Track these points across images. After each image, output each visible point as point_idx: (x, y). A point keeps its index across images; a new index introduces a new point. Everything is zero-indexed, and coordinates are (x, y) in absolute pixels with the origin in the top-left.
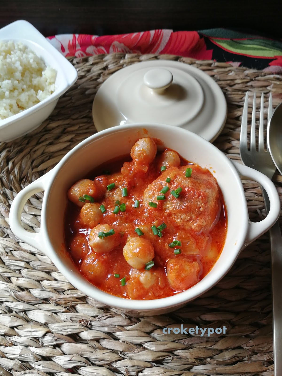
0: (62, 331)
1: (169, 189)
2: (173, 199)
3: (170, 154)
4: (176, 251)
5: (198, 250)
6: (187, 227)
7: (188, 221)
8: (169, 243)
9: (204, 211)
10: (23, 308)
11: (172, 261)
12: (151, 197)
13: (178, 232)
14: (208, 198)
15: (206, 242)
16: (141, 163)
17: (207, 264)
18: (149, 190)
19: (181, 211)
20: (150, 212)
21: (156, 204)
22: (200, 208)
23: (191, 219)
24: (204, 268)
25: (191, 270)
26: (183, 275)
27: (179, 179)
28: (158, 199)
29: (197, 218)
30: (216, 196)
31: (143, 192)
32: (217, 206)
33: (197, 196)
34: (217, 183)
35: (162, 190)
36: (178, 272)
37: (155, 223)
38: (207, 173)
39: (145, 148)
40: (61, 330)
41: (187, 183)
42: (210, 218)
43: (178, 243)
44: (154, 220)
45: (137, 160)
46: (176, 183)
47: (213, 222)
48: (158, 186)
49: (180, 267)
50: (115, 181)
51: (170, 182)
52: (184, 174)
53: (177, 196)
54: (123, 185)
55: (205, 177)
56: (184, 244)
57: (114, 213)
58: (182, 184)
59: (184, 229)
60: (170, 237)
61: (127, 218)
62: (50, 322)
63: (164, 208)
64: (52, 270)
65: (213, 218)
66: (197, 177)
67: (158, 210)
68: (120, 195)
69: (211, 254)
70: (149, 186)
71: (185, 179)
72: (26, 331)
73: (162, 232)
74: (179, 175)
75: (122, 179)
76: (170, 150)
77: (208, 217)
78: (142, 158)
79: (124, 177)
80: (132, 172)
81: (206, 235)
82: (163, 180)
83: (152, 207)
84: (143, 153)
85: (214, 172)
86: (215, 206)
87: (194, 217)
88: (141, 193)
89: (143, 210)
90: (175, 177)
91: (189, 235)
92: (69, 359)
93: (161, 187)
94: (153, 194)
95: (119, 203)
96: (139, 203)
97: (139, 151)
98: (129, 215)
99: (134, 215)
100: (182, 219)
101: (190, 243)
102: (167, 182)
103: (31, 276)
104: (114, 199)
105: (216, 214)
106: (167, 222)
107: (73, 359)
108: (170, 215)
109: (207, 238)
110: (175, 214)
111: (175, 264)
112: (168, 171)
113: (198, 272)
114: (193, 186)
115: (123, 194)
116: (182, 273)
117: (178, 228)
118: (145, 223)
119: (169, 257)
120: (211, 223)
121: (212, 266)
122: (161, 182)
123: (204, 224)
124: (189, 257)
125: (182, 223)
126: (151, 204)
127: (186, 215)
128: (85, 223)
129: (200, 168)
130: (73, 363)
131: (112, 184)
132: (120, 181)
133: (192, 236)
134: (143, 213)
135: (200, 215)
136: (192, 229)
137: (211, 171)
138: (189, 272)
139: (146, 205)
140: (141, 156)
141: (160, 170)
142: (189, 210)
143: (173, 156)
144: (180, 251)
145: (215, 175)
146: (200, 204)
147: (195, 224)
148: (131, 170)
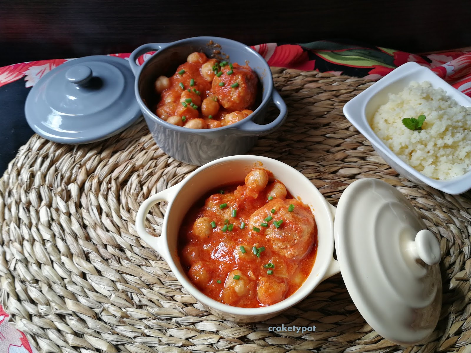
1: (272, 218)
2: (275, 228)
3: (279, 187)
4: (269, 272)
5: (287, 274)
6: (281, 254)
7: (284, 249)
8: (265, 265)
9: (298, 243)
11: (264, 278)
12: (256, 222)
13: (274, 257)
14: (303, 233)
15: (295, 269)
16: (252, 191)
17: (293, 287)
18: (255, 216)
19: (279, 240)
20: (253, 235)
21: (259, 229)
22: (295, 239)
23: (286, 248)
24: (289, 290)
25: (278, 288)
26: (271, 291)
27: (282, 212)
28: (262, 226)
29: (291, 248)
30: (311, 231)
31: (250, 215)
32: (311, 240)
33: (294, 229)
34: (314, 221)
35: (266, 218)
36: (267, 288)
37: (256, 245)
38: (307, 209)
39: (259, 179)
41: (288, 217)
42: (302, 249)
43: (272, 266)
44: (255, 243)
45: (250, 187)
46: (279, 215)
47: (304, 253)
48: (264, 213)
49: (269, 284)
50: (228, 201)
51: (275, 213)
52: (287, 208)
53: (278, 227)
54: (233, 207)
55: (305, 213)
56: (277, 267)
57: (223, 231)
58: (284, 217)
59: (279, 255)
60: (266, 259)
61: (233, 237)
62: (220, 330)
63: (265, 234)
65: (305, 250)
66: (298, 212)
67: (260, 234)
68: (230, 215)
69: (297, 280)
70: (256, 212)
71: (287, 213)
72: (201, 340)
73: (261, 254)
74: (283, 207)
75: (234, 201)
76: (280, 182)
77: (301, 248)
78: (254, 187)
79: (235, 199)
80: (243, 196)
81: (296, 263)
82: (269, 209)
83: (255, 232)
84: (256, 183)
85: (314, 210)
86: (309, 240)
87: (288, 246)
88: (248, 217)
89: (248, 232)
90: (280, 209)
91: (282, 260)
93: (266, 215)
94: (258, 220)
95: (228, 222)
96: (246, 225)
97: (253, 180)
98: (235, 234)
99: (239, 235)
100: (278, 246)
101: (283, 267)
102: (272, 212)
104: (224, 218)
105: (308, 246)
106: (266, 246)
108: (269, 240)
109: (297, 266)
110: (274, 241)
111: (266, 281)
112: (274, 202)
113: (284, 292)
114: (293, 220)
115: (233, 214)
116: (270, 289)
117: (274, 253)
118: (248, 243)
119: (261, 276)
120: (303, 253)
121: (296, 289)
122: (267, 211)
123: (297, 254)
124: (279, 278)
125: (278, 250)
126: (255, 229)
127: (283, 244)
128: (197, 234)
129: (302, 204)
131: (225, 204)
132: (232, 202)
133: (285, 262)
134: (246, 235)
135: (293, 246)
136: (285, 256)
137: (312, 209)
138: (276, 290)
139: (251, 228)
140: (254, 185)
141: (267, 199)
142: (286, 240)
143: (281, 189)
144: (272, 272)
145: (314, 213)
146: (296, 237)
147: (289, 253)
148: (243, 194)
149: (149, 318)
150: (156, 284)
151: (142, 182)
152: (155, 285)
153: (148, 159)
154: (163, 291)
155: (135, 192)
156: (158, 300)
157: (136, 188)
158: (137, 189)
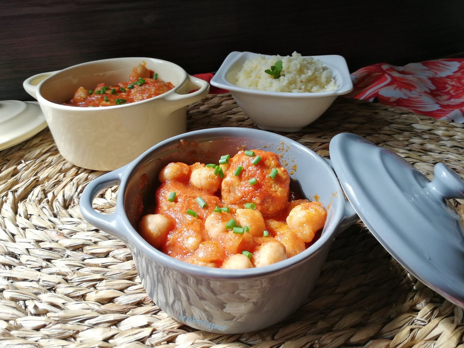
0: (172, 324)
10: (114, 318)
40: (170, 323)
62: (153, 321)
64: (136, 275)
72: (127, 336)
92: (191, 343)
103: (112, 286)
107: (196, 342)
130: (197, 346)
149: (49, 324)
150: (59, 283)
151: (46, 191)
152: (59, 285)
153: (54, 172)
154: (70, 290)
155: (37, 199)
156: (63, 304)
157: (38, 195)
158: (40, 195)
